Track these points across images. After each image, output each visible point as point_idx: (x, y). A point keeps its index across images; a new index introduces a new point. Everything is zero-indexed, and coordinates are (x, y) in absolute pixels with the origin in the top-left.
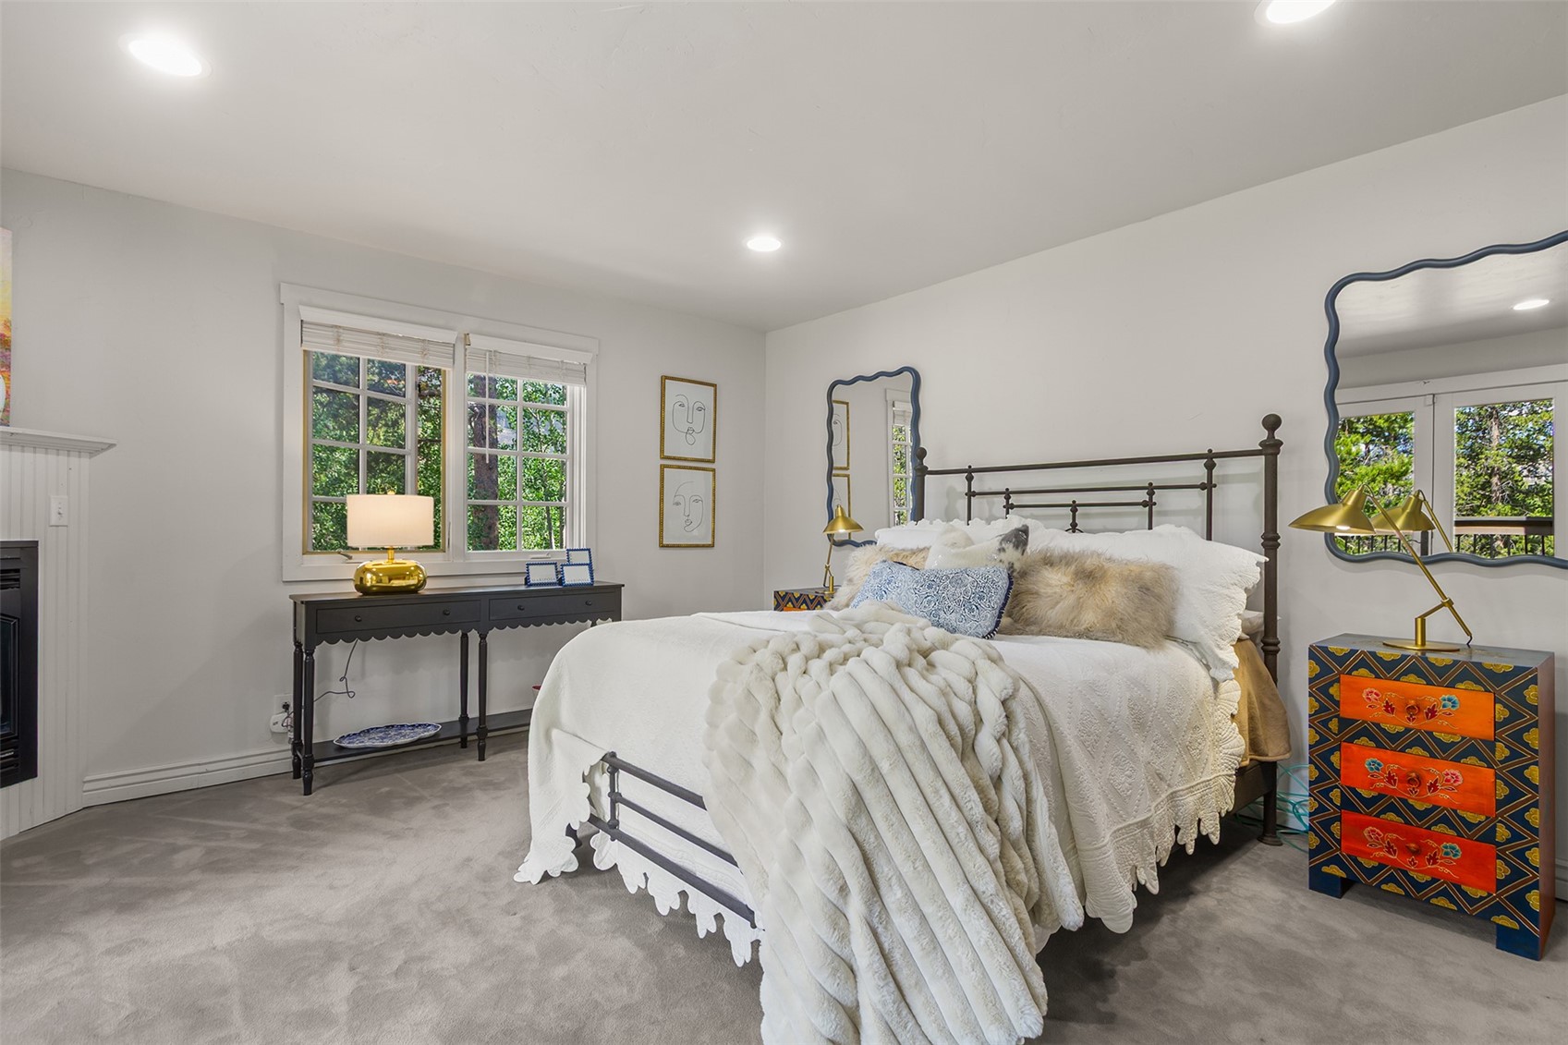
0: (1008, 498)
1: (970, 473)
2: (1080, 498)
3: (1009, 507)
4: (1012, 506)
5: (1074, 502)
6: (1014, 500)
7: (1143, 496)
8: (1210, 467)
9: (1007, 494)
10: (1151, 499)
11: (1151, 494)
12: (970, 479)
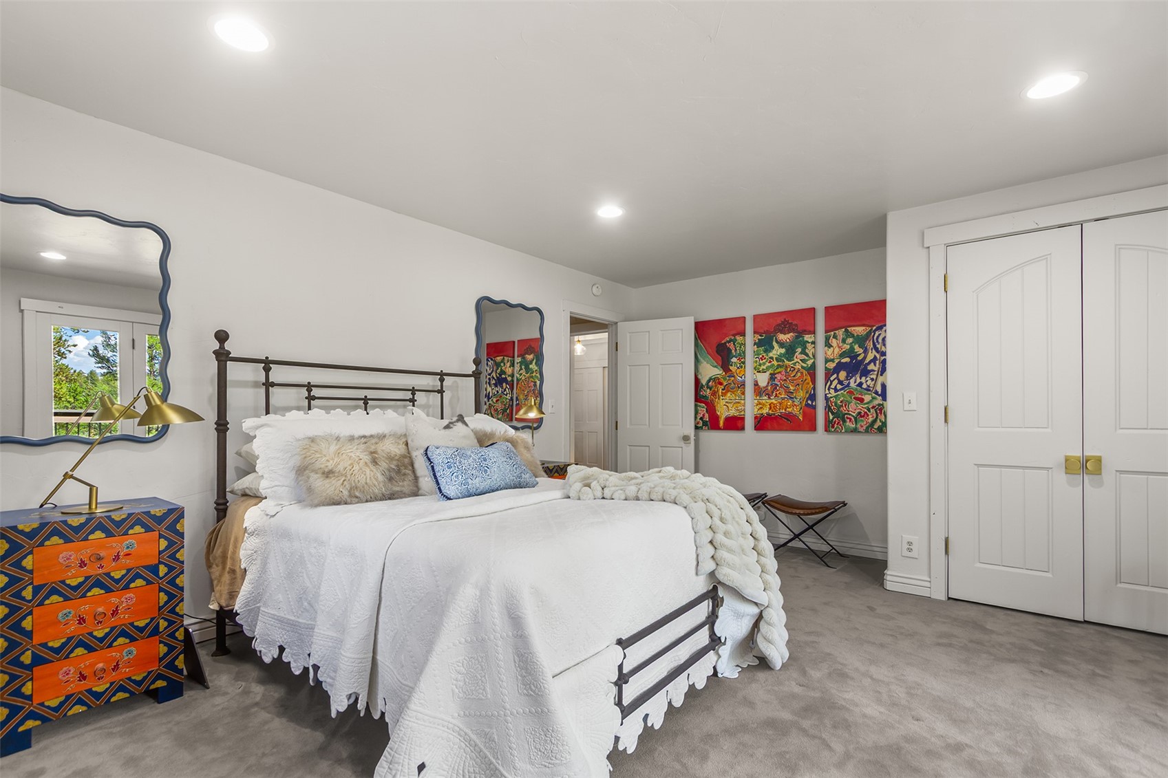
0: (309, 391)
1: (267, 364)
2: (371, 394)
3: (310, 398)
4: (314, 398)
5: (366, 397)
6: (315, 392)
7: (409, 395)
8: (442, 380)
9: (309, 387)
10: (414, 397)
11: (413, 394)
12: (267, 370)
